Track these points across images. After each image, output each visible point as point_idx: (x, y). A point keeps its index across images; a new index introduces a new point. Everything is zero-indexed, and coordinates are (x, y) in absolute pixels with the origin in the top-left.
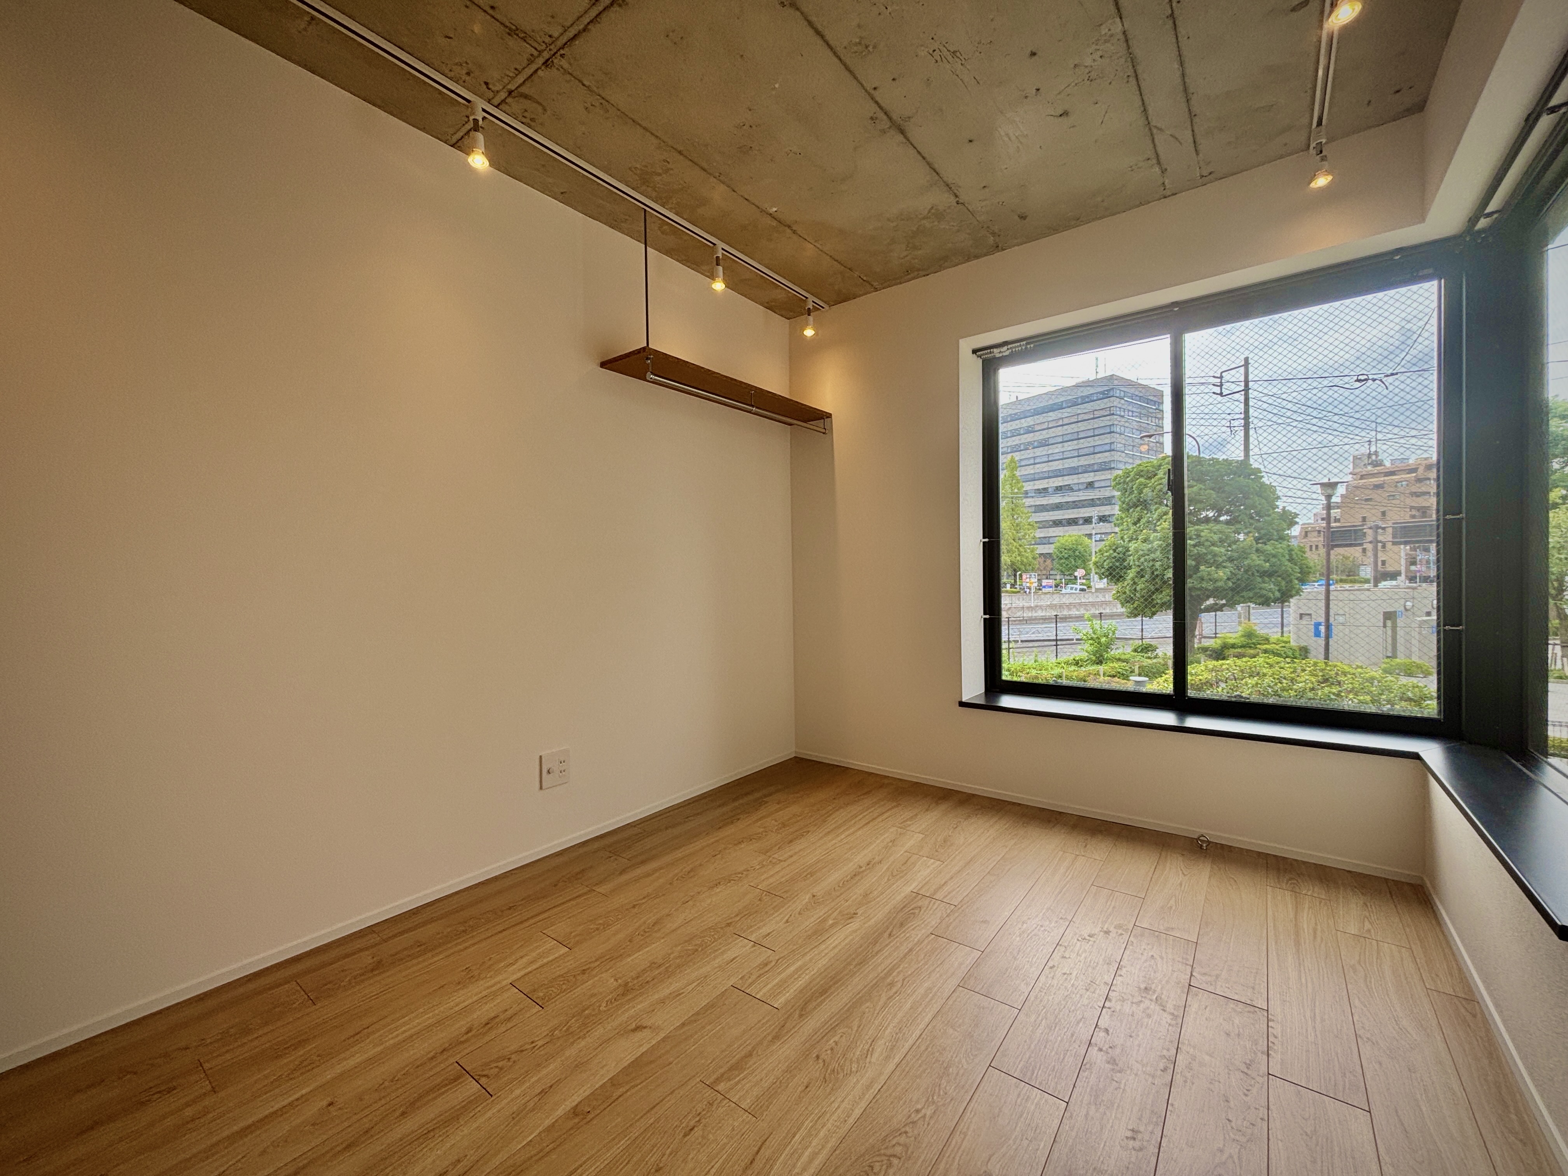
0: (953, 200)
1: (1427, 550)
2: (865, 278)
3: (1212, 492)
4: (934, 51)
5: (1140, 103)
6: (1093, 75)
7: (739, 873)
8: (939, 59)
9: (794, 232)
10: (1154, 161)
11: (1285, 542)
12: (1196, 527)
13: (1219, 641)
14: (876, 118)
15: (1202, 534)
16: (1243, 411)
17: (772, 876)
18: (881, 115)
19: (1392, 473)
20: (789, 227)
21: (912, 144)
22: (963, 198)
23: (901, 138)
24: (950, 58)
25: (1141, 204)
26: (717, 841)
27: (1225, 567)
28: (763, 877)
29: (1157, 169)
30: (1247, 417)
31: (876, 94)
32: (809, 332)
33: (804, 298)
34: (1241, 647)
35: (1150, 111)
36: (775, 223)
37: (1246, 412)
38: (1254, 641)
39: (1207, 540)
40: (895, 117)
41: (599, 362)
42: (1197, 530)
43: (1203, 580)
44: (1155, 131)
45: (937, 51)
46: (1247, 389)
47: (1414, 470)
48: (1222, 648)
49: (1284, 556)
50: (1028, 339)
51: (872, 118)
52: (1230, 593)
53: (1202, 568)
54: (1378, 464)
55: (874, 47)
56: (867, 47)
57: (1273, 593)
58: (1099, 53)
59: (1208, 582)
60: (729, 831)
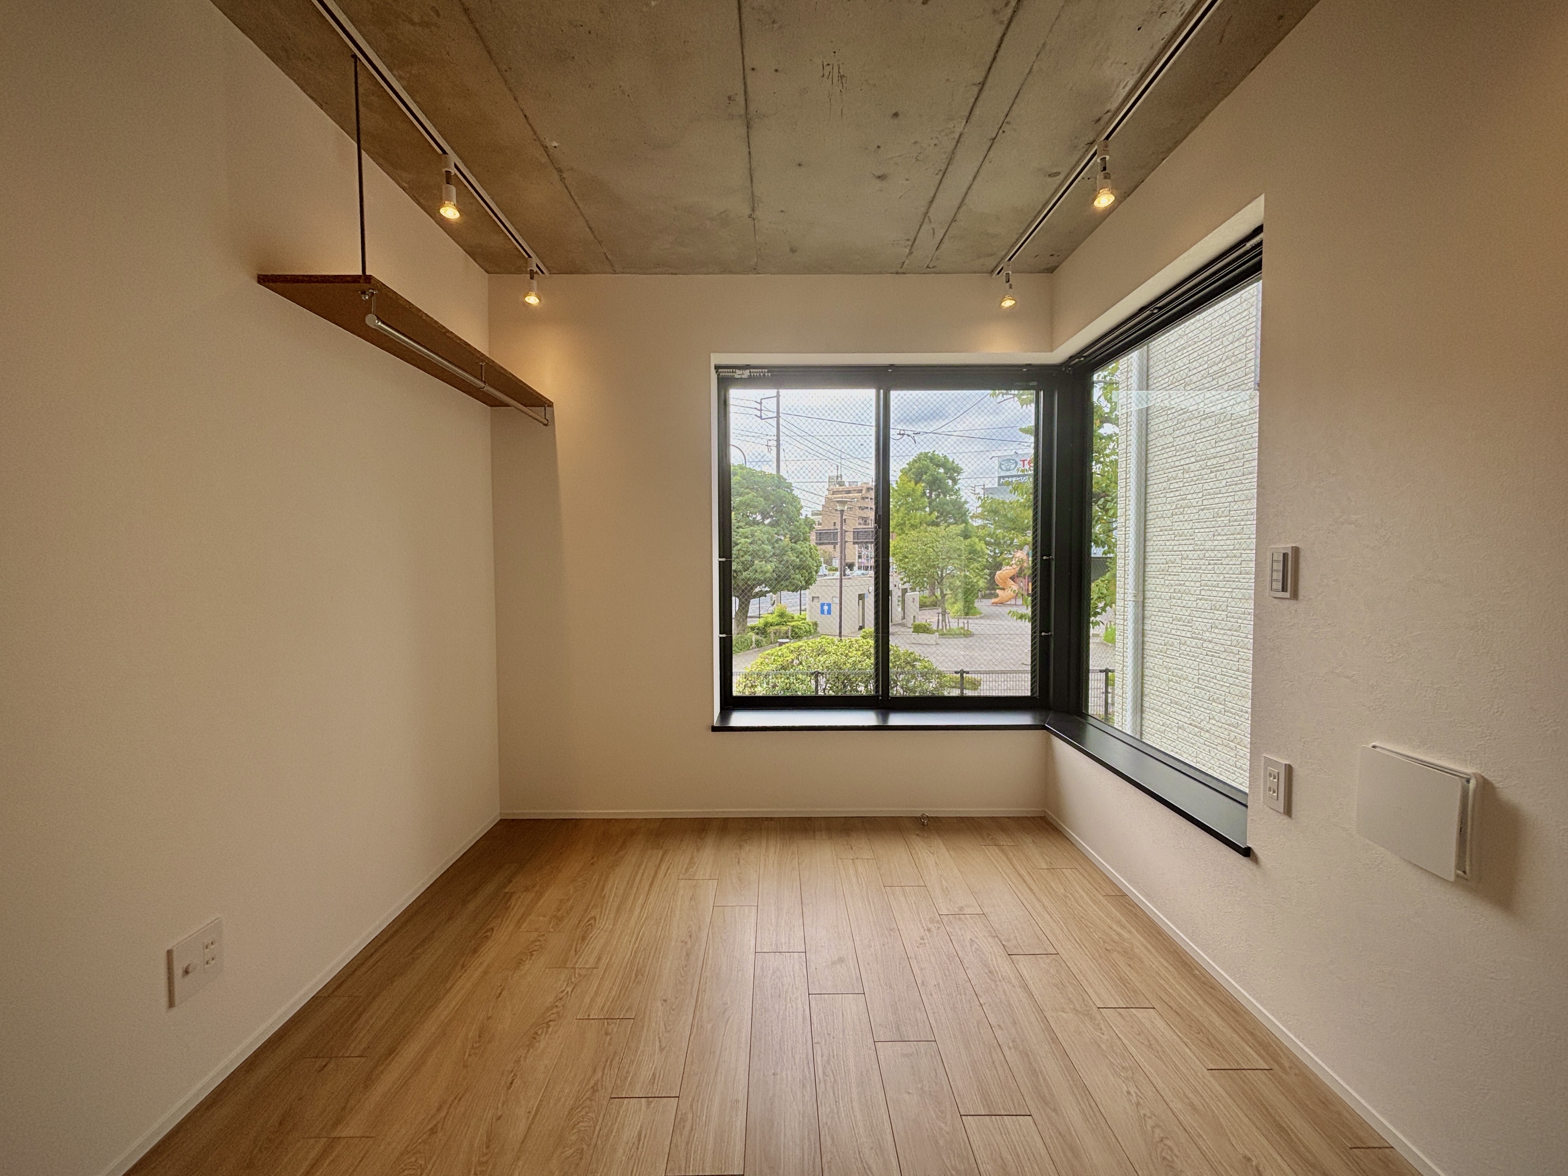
0: (748, 212)
1: (867, 548)
2: (610, 257)
3: (762, 499)
4: (829, 65)
5: (933, 195)
6: (921, 157)
7: (552, 1008)
8: (827, 74)
9: (562, 179)
10: (910, 243)
11: (808, 543)
12: (751, 528)
13: (762, 621)
14: (734, 100)
15: (756, 534)
16: (776, 434)
17: (596, 993)
18: (741, 99)
19: (849, 492)
20: (560, 171)
21: (749, 143)
22: (758, 214)
23: (743, 131)
24: (835, 79)
25: (880, 273)
26: (485, 973)
27: (771, 562)
28: (587, 1000)
29: (907, 250)
30: (778, 440)
31: (750, 75)
32: (532, 300)
33: (527, 256)
34: (777, 625)
35: (934, 205)
36: (544, 159)
37: (778, 436)
38: (785, 619)
39: (759, 539)
40: (752, 107)
41: (256, 273)
42: (752, 530)
43: (756, 571)
44: (927, 220)
45: (831, 66)
46: (778, 417)
47: (860, 491)
48: (765, 625)
49: (807, 553)
50: (770, 368)
51: (730, 98)
52: (775, 582)
53: (756, 562)
54: (841, 484)
55: (780, 27)
56: (774, 22)
57: (801, 582)
58: (936, 142)
59: (760, 574)
60: (490, 953)
